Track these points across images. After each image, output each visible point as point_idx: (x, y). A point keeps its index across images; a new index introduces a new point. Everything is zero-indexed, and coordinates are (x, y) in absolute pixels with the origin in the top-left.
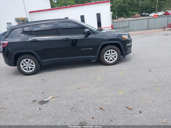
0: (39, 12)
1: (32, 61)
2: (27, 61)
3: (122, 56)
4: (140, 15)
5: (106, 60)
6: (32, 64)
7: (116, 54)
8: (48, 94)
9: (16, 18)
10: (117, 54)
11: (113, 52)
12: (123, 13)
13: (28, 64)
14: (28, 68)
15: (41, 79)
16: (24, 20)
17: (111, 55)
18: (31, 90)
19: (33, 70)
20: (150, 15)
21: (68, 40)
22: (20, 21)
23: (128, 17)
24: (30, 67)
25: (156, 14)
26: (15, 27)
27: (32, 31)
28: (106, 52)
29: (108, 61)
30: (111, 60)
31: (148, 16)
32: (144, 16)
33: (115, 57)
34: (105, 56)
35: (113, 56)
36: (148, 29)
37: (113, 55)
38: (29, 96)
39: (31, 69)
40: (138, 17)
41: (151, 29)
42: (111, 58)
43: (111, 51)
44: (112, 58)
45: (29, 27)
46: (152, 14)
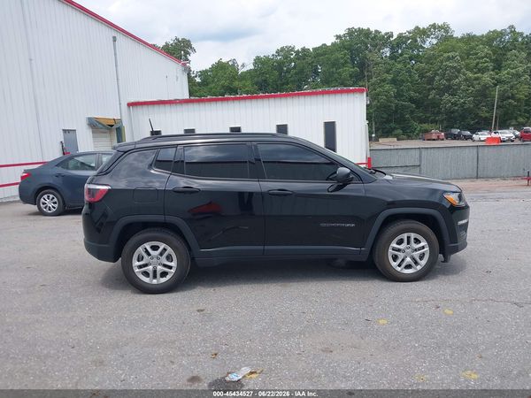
0: (156, 107)
1: (170, 250)
2: (155, 248)
3: (441, 256)
4: (445, 135)
5: (394, 264)
6: (169, 258)
7: (423, 247)
8: (231, 359)
9: (89, 119)
10: (427, 249)
11: (417, 241)
12: (393, 125)
13: (155, 259)
14: (155, 272)
15: (196, 309)
16: (112, 126)
17: (409, 250)
18: (173, 342)
19: (168, 277)
20: (474, 136)
21: (286, 195)
22: (100, 126)
23: (409, 138)
24: (160, 269)
25: (493, 135)
26: (132, 147)
27: (183, 161)
28: (396, 240)
29: (399, 269)
30: (409, 267)
31: (470, 138)
32: (456, 137)
33: (421, 258)
34: (390, 250)
35: (416, 255)
36: (477, 178)
37: (416, 250)
38: (172, 362)
39: (164, 274)
40: (438, 139)
41: (487, 178)
42: (408, 260)
43: (409, 238)
44: (413, 259)
45: (175, 149)
46: (483, 136)
